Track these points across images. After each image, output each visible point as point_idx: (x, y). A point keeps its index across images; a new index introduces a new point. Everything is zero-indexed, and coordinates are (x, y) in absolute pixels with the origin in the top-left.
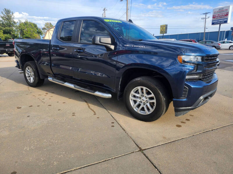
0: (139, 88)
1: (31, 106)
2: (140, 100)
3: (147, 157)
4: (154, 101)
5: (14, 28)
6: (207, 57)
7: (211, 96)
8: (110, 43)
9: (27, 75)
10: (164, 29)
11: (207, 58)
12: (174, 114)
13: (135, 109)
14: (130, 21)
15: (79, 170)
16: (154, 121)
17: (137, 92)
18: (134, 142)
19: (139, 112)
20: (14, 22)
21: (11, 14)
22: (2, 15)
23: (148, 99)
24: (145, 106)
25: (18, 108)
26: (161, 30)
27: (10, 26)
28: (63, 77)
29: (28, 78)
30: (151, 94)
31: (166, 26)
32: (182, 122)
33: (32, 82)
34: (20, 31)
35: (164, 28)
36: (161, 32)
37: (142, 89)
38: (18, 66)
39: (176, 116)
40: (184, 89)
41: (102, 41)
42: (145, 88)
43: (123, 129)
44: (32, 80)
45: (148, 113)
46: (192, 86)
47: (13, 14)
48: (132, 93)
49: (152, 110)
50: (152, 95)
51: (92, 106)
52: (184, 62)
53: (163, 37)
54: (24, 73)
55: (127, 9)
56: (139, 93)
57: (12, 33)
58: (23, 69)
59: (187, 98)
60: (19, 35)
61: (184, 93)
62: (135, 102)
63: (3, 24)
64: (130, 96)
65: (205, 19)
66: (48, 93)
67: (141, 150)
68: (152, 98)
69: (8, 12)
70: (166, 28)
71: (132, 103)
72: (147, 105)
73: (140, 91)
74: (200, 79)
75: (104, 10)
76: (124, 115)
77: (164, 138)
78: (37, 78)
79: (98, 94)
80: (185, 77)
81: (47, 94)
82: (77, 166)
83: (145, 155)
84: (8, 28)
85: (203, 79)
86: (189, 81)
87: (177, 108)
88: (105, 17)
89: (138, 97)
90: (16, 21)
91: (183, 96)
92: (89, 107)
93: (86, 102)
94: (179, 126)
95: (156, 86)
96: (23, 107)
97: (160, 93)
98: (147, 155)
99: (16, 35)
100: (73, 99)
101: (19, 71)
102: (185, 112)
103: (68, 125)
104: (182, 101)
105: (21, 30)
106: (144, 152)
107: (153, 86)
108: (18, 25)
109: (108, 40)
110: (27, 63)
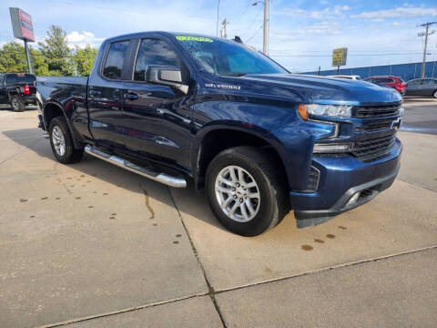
0: (231, 169)
1: (46, 198)
2: (233, 193)
3: (217, 309)
4: (257, 195)
5: (67, 60)
6: (366, 107)
7: (379, 188)
8: (180, 80)
9: (55, 142)
10: (340, 56)
11: (363, 110)
12: (296, 223)
13: (224, 210)
14: (237, 39)
15: (77, 325)
16: (257, 235)
17: (228, 177)
18: (205, 275)
19: (232, 217)
20: (68, 49)
21: (63, 34)
22: (48, 38)
23: (247, 192)
24: (242, 206)
25: (22, 201)
26: (334, 59)
27: (60, 56)
28: (112, 146)
29: (56, 147)
30: (251, 181)
31: (344, 52)
32: (317, 241)
33: (62, 154)
34: (77, 65)
35: (341, 54)
36: (335, 63)
37: (236, 171)
38: (41, 126)
39: (299, 226)
40: (313, 174)
41: (163, 77)
42: (240, 170)
43: (194, 249)
44: (62, 151)
45: (247, 219)
46: (328, 167)
47: (65, 34)
48: (220, 178)
49: (254, 213)
50: (254, 184)
51: (154, 202)
52: (312, 117)
53: (338, 72)
54: (51, 138)
55: (265, 21)
56: (231, 180)
57: (64, 69)
58: (49, 130)
59: (318, 191)
60: (76, 72)
61: (311, 180)
62: (226, 196)
63: (49, 52)
64: (217, 185)
65: (427, 35)
66: (86, 175)
67: (212, 292)
68: (253, 190)
69: (57, 31)
70: (345, 55)
71: (219, 198)
72: (245, 204)
73: (233, 175)
74: (350, 154)
75: (224, 23)
76: (207, 222)
77: (268, 270)
78: (70, 148)
79: (162, 178)
80: (311, 147)
81: (83, 176)
82: (76, 317)
83: (215, 303)
84: (56, 60)
85: (359, 152)
86: (323, 157)
87: (298, 211)
88: (225, 35)
89: (230, 187)
90: (70, 46)
91: (310, 186)
92: (147, 203)
93: (146, 193)
94: (307, 248)
95: (260, 165)
96: (30, 200)
97: (267, 180)
98: (218, 304)
99: (69, 72)
100: (125, 187)
101: (44, 134)
102: (321, 220)
103: (95, 237)
104: (308, 197)
105: (79, 62)
106: (216, 296)
107: (254, 165)
108: (73, 53)
109: (177, 75)
110: (54, 119)
